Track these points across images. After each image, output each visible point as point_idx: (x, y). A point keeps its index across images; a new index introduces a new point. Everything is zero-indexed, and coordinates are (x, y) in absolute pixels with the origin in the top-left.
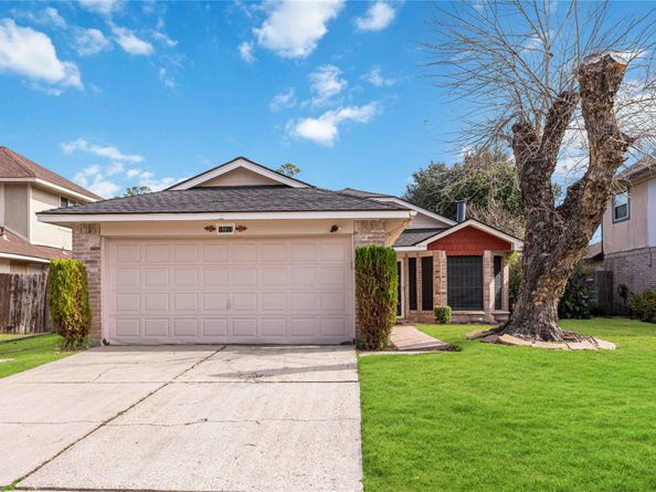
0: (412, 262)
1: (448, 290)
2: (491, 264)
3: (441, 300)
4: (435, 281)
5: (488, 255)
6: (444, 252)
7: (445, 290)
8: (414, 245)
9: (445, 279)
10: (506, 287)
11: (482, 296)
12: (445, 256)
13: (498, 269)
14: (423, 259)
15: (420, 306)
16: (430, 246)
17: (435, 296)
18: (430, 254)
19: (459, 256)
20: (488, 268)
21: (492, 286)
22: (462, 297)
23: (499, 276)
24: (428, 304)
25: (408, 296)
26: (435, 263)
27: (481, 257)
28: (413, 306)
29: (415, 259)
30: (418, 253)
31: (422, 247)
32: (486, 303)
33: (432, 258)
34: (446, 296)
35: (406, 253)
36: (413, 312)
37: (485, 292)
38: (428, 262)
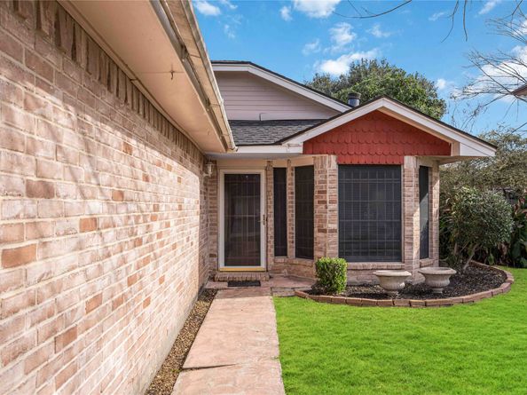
0: (279, 174)
1: (340, 225)
2: (415, 180)
3: (328, 244)
4: (318, 209)
5: (410, 164)
6: (333, 158)
7: (335, 226)
8: (279, 143)
9: (336, 206)
10: (436, 219)
11: (399, 237)
12: (334, 165)
13: (424, 189)
14: (298, 169)
15: (291, 250)
16: (310, 146)
17: (317, 235)
18: (309, 160)
19: (359, 166)
20: (410, 189)
21: (416, 219)
22: (365, 238)
23: (425, 200)
24: (306, 248)
25: (271, 233)
26: (317, 178)
27: (397, 168)
28: (280, 250)
29: (284, 169)
30: (288, 157)
31: (295, 147)
32: (406, 248)
33: (312, 168)
34: (336, 236)
35: (269, 158)
36: (281, 259)
37: (406, 230)
38: (305, 175)
